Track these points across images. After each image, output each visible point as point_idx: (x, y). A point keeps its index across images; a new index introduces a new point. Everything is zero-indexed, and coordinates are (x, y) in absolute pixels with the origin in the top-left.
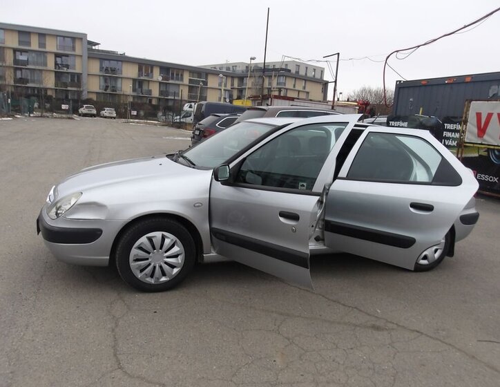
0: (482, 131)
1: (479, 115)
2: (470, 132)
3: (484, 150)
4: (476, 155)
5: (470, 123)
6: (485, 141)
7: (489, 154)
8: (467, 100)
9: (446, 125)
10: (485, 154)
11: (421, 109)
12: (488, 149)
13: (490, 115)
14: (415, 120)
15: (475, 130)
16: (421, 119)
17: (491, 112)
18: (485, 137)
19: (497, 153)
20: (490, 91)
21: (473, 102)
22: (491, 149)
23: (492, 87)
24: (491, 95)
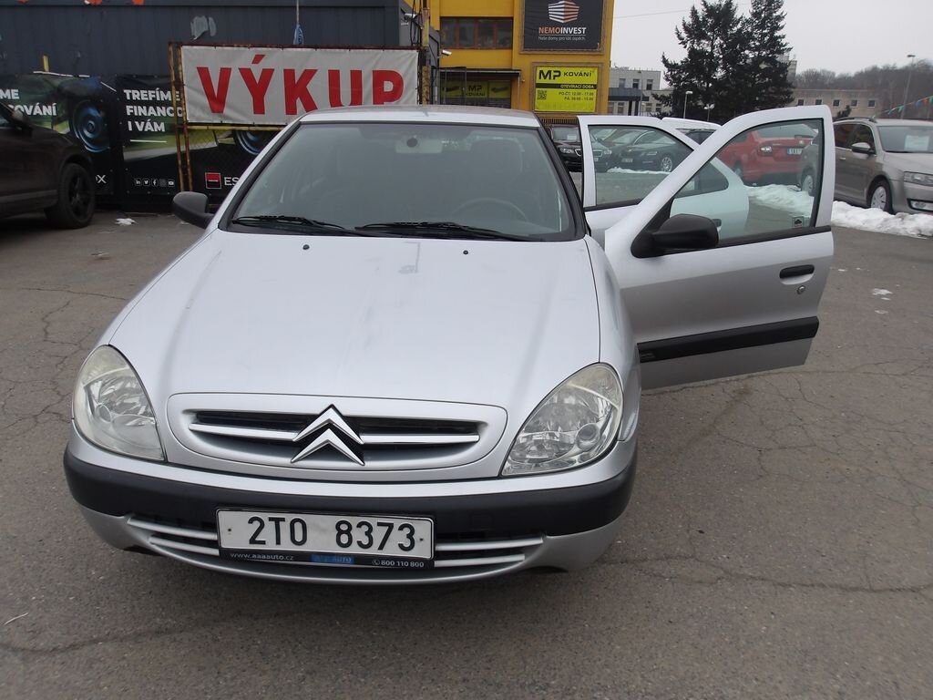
0: (217, 101)
1: (204, 73)
2: (194, 103)
3: (225, 135)
4: (213, 144)
5: (189, 87)
6: (228, 118)
7: (236, 140)
8: (170, 44)
9: (127, 92)
10: (230, 141)
11: (45, 59)
12: (233, 131)
13: (225, 74)
14: (38, 84)
15: (204, 100)
16: (57, 83)
17: (225, 66)
18: (226, 111)
19: (251, 137)
20: (193, 27)
21: (184, 47)
22: (240, 131)
23: (196, 19)
24: (197, 34)
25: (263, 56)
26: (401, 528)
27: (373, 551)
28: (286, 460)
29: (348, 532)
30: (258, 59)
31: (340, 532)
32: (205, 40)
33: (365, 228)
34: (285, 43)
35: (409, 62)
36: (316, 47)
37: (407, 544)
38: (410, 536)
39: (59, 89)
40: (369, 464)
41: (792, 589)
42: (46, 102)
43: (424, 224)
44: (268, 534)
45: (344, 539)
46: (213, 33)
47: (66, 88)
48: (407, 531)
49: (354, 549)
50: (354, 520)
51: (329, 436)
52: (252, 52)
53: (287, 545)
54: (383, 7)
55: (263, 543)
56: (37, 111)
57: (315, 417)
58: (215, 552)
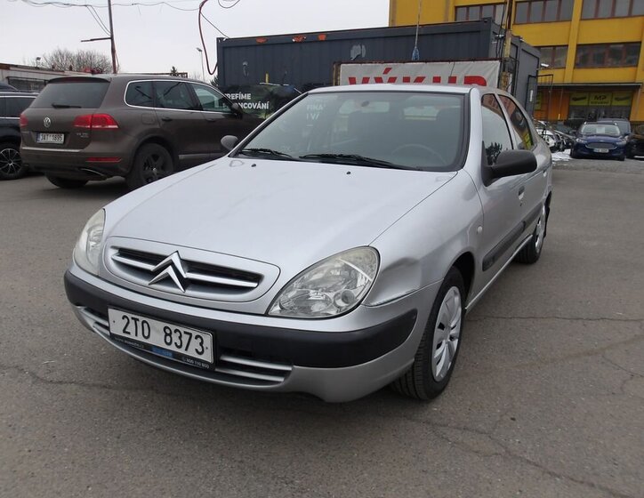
1: (352, 81)
8: (334, 63)
11: (267, 75)
13: (366, 80)
16: (271, 89)
17: (366, 76)
20: (352, 52)
21: (343, 65)
23: (354, 47)
24: (353, 57)
25: (390, 69)
26: (196, 338)
27: (182, 351)
28: (146, 282)
29: (170, 335)
30: (387, 71)
31: (166, 335)
32: (359, 60)
33: (305, 157)
34: (407, 59)
35: (492, 69)
36: (426, 62)
37: (200, 350)
38: (201, 344)
39: (272, 93)
40: (189, 292)
41: (558, 479)
42: (264, 101)
43: (341, 156)
44: (131, 328)
45: (168, 340)
46: (363, 56)
47: (275, 92)
48: (199, 340)
49: (173, 348)
50: (173, 327)
51: (170, 270)
52: (383, 66)
53: (140, 338)
54: (479, 32)
55: (129, 333)
56: (259, 106)
57: (166, 257)
58: (108, 333)
